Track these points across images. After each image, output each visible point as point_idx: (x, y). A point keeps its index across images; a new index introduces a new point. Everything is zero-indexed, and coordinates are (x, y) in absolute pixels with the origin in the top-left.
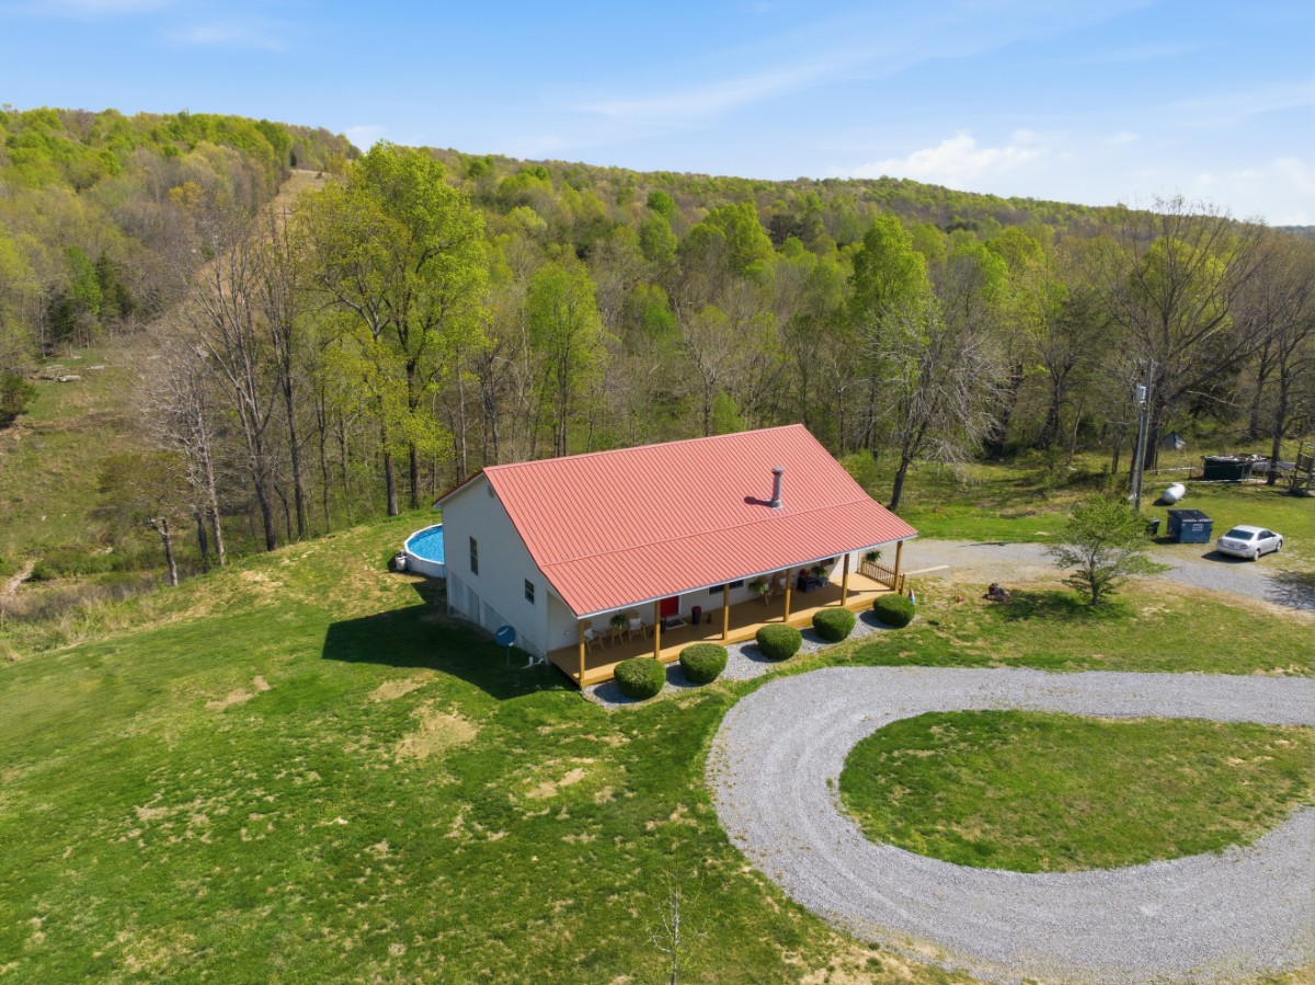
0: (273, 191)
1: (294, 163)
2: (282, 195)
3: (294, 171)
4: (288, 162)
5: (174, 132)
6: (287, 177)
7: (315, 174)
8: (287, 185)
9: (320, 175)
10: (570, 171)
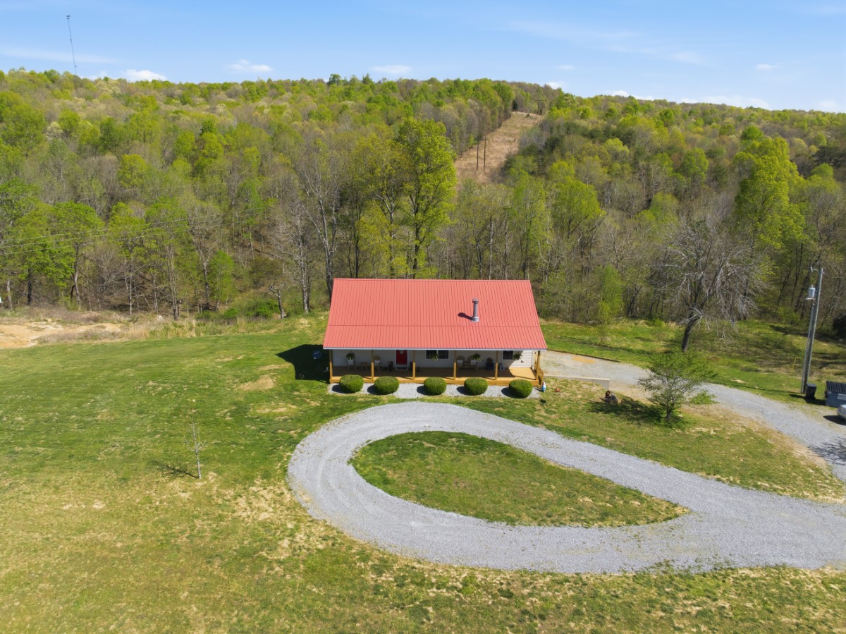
0: (497, 126)
1: (515, 107)
2: (502, 127)
3: (514, 113)
4: (510, 107)
5: (450, 92)
6: (508, 116)
7: (525, 114)
8: (508, 122)
9: (528, 115)
10: (708, 111)
